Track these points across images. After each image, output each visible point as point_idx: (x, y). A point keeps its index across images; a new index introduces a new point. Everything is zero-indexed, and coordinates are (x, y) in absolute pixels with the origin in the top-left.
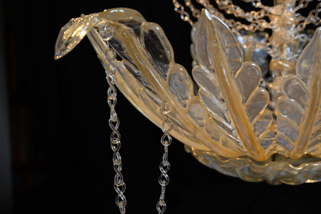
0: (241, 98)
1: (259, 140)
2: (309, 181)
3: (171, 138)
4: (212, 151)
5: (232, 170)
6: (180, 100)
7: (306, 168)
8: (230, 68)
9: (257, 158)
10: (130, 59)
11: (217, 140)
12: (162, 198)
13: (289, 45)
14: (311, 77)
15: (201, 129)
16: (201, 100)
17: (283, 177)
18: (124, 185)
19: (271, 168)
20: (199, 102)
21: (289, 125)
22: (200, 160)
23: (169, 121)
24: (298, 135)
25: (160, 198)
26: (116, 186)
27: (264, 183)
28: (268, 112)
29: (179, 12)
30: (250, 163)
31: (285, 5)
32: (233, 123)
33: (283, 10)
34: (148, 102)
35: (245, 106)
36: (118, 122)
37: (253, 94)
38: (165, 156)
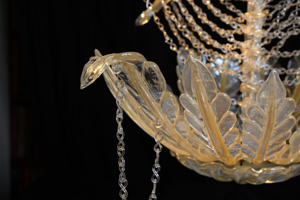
0: (215, 118)
1: (229, 150)
2: (268, 182)
3: (162, 147)
4: (192, 156)
5: (208, 171)
6: (170, 118)
7: (265, 172)
8: (207, 97)
9: (226, 162)
10: (133, 86)
11: (197, 148)
12: (154, 192)
13: (256, 73)
14: (267, 105)
15: (185, 140)
16: (185, 118)
17: (247, 179)
18: (126, 182)
19: (238, 171)
20: (184, 120)
21: (252, 139)
22: (183, 163)
23: (161, 134)
24: (258, 146)
25: (152, 192)
26: (120, 183)
27: (233, 182)
28: (236, 129)
29: (169, 43)
30: (222, 167)
31: (253, 41)
32: (209, 136)
33: (251, 44)
34: (144, 117)
35: (218, 124)
36: (123, 135)
37: (224, 116)
38: (156, 160)
